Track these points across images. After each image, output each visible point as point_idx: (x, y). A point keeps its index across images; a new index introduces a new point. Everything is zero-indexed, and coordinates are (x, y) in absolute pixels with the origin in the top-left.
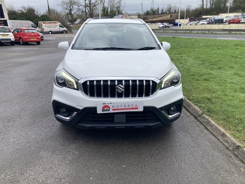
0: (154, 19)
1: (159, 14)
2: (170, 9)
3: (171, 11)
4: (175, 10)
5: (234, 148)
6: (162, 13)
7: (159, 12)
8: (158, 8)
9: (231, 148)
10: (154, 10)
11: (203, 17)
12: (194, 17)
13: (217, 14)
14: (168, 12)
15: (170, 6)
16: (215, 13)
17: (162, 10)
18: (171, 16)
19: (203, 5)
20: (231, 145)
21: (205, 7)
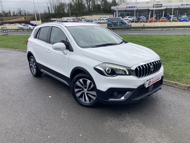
0: (11, 21)
1: (12, 16)
2: (21, 12)
3: (22, 14)
4: (25, 13)
5: (187, 88)
6: (14, 15)
7: (10, 14)
8: (10, 11)
9: (186, 89)
10: (6, 13)
11: (51, 19)
12: (45, 19)
13: (60, 17)
14: (19, 15)
15: (20, 10)
16: (59, 17)
17: (14, 13)
18: (25, 18)
19: (49, 11)
20: (185, 88)
21: (51, 12)
